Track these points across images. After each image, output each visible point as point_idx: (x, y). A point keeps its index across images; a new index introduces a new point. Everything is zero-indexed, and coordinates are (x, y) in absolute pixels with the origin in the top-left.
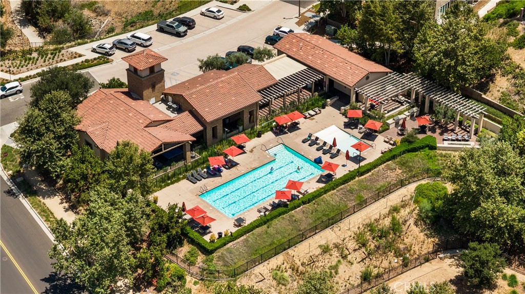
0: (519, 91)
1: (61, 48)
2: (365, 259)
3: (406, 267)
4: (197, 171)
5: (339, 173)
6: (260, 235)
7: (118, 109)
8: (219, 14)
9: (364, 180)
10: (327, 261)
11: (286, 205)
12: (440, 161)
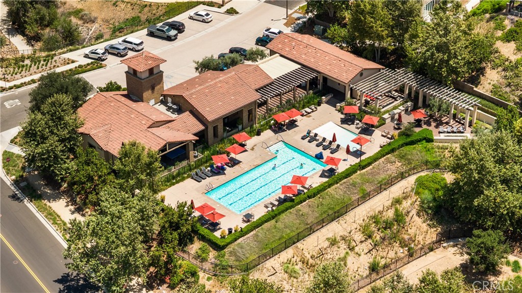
0: (510, 83)
1: (53, 55)
2: (372, 250)
3: (411, 256)
4: (201, 170)
5: (342, 168)
6: (268, 230)
7: (119, 111)
8: (208, 17)
9: (366, 173)
10: (335, 253)
11: (292, 200)
12: (438, 153)
